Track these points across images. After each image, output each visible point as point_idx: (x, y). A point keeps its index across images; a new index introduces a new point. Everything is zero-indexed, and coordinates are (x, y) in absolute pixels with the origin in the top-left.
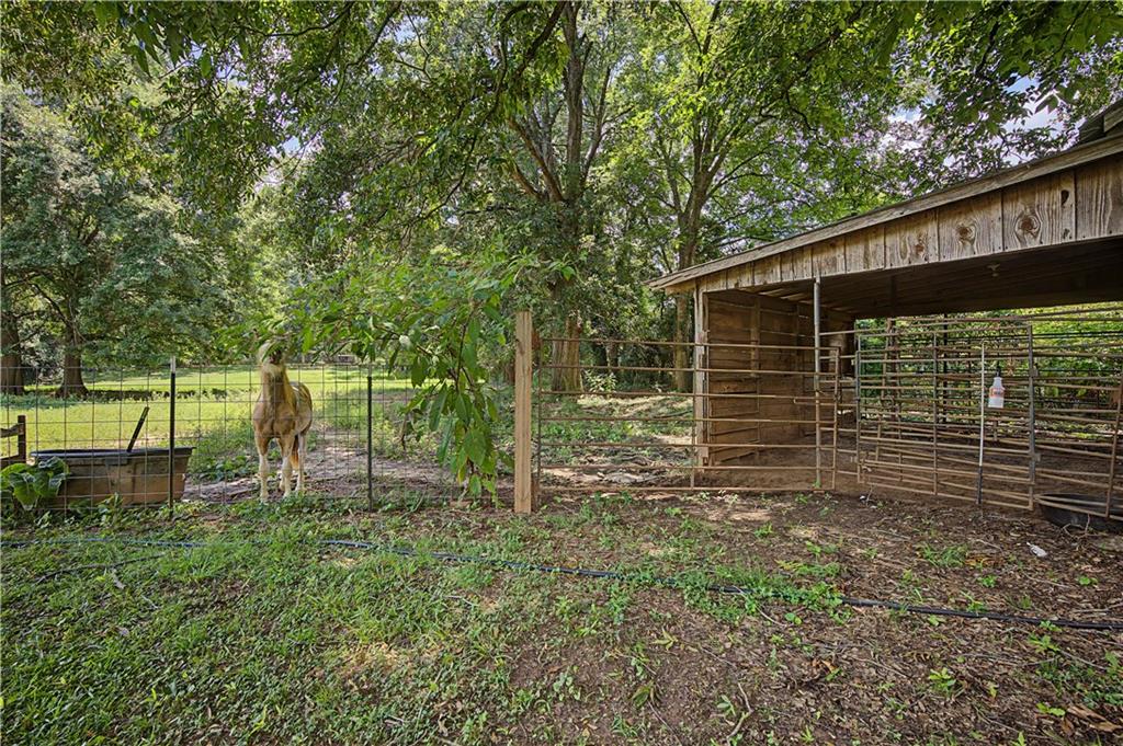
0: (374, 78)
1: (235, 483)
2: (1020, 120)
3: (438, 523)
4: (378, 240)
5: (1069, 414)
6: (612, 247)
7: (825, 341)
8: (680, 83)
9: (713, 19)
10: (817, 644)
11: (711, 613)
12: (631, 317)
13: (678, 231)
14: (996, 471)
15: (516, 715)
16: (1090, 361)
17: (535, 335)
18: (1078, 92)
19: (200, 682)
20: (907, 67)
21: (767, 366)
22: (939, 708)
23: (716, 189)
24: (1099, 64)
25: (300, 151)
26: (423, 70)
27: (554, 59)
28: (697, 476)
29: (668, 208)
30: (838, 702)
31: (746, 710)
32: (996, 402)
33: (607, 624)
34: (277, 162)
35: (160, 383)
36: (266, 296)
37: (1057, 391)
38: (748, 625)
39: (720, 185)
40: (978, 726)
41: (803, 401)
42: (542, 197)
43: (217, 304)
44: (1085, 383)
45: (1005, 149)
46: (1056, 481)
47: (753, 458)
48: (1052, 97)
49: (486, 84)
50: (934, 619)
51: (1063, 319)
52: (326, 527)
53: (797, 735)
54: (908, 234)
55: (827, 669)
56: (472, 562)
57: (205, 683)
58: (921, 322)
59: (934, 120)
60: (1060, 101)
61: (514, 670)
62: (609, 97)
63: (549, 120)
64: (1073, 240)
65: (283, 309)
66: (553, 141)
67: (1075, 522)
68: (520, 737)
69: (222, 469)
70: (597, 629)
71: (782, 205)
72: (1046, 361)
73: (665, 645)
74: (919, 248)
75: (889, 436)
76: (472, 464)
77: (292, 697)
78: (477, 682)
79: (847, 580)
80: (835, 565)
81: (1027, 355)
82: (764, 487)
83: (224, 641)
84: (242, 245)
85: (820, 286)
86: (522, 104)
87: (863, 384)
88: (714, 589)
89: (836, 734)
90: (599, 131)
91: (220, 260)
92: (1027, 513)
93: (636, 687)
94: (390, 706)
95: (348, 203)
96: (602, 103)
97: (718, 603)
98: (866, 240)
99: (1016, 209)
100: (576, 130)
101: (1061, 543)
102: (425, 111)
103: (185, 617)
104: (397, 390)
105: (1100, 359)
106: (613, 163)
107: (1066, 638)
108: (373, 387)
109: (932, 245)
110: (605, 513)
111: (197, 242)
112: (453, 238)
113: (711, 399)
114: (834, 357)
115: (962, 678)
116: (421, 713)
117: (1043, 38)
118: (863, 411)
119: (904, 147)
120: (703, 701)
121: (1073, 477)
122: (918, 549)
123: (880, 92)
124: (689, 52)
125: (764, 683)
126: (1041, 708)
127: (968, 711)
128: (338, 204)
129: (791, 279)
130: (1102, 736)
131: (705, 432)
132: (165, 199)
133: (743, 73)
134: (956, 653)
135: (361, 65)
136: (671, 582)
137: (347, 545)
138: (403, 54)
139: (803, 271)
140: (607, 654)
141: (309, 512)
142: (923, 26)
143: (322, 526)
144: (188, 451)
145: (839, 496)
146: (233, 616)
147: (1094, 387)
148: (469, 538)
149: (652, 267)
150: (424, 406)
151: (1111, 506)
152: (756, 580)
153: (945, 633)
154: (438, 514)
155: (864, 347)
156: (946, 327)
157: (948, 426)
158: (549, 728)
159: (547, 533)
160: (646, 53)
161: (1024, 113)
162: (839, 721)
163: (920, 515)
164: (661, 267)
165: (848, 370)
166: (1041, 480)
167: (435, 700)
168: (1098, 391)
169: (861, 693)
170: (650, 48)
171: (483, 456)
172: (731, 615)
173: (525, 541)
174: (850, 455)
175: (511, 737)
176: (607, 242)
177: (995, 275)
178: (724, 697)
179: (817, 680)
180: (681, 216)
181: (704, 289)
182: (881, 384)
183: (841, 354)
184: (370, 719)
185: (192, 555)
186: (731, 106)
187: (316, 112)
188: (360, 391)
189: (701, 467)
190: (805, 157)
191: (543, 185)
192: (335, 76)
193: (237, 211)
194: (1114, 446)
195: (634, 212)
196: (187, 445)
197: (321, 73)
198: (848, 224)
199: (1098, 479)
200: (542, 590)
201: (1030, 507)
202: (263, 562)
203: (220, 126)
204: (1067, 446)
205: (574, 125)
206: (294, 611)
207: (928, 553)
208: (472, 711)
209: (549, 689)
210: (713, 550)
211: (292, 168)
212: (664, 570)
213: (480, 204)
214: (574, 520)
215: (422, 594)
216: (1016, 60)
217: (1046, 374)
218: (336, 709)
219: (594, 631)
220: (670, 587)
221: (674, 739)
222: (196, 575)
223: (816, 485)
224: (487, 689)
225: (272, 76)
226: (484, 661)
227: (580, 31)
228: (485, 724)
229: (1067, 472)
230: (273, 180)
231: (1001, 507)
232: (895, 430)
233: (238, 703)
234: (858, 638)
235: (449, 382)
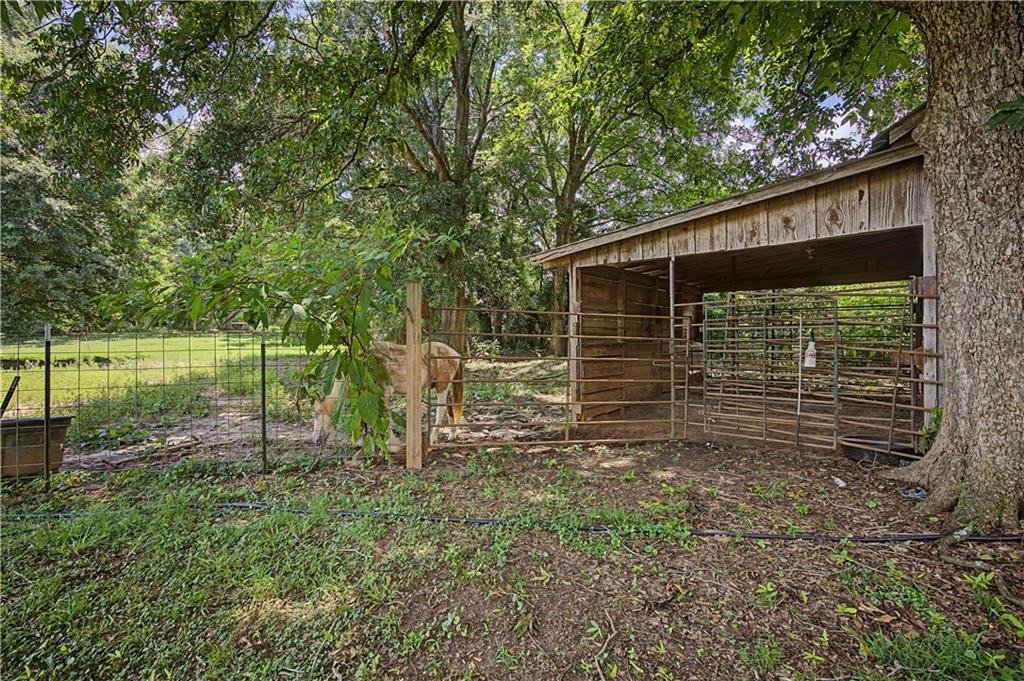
0: (266, 52)
1: (121, 452)
2: (829, 131)
3: (332, 482)
4: (272, 211)
5: (863, 371)
6: (497, 225)
7: (678, 312)
8: (557, 78)
9: (586, 24)
10: (670, 570)
11: (583, 549)
12: (513, 289)
13: (555, 213)
14: (810, 419)
15: (407, 655)
16: (878, 329)
17: (425, 304)
18: (871, 111)
19: (81, 654)
20: (745, 80)
21: (631, 333)
22: (764, 615)
23: (588, 176)
24: (887, 89)
25: (189, 120)
26: (316, 49)
27: (443, 48)
28: (572, 431)
29: (546, 191)
30: (686, 618)
31: (611, 632)
32: (810, 362)
33: (491, 566)
34: (163, 129)
35: (33, 351)
36: (154, 263)
37: (855, 353)
38: (614, 559)
39: (591, 173)
40: (794, 627)
41: (661, 363)
42: (432, 176)
43: (99, 271)
44: (875, 346)
45: (818, 154)
46: (854, 425)
47: (619, 414)
48: (853, 113)
49: (377, 66)
50: (761, 543)
51: (860, 295)
52: (219, 490)
53: (653, 649)
54: (744, 221)
55: (678, 591)
56: (366, 516)
57: (86, 654)
58: (756, 296)
59: (765, 126)
60: (859, 117)
61: (405, 614)
62: (494, 87)
63: (439, 105)
64: (867, 231)
65: (172, 277)
66: (443, 125)
67: (866, 458)
68: (411, 675)
69: (105, 438)
70: (482, 571)
71: (644, 193)
72: (848, 329)
73: (542, 581)
74: (753, 234)
75: (730, 392)
76: (366, 425)
77: (183, 659)
78: (370, 628)
79: (694, 514)
80: (685, 503)
81: (832, 324)
82: (628, 438)
83: (107, 611)
84: (126, 211)
85: (675, 263)
86: (412, 89)
87: (710, 348)
88: (586, 529)
89: (684, 645)
90: (485, 118)
91: (101, 225)
92: (832, 452)
93: (517, 620)
94: (285, 658)
95: (240, 174)
96: (488, 92)
97: (588, 542)
98: (712, 226)
99: (825, 204)
100: (463, 116)
101: (856, 475)
102: (318, 89)
103: (64, 590)
104: (293, 356)
105: (885, 327)
106: (498, 147)
107: (859, 551)
108: (266, 354)
109: (763, 230)
110: (489, 466)
111: (74, 207)
112: (347, 212)
113: (583, 362)
114: (686, 325)
115: (782, 589)
116: (316, 662)
117: (847, 64)
118: (709, 370)
119: (743, 148)
120: (575, 627)
121: (866, 421)
122: (751, 486)
123: (724, 101)
124: (565, 52)
125: (627, 607)
126: (841, 608)
127: (786, 615)
128: (229, 175)
129: (650, 258)
130: (882, 626)
131: (578, 391)
132: (36, 161)
133: (611, 74)
134: (778, 570)
135: (252, 38)
136: (549, 525)
137: (241, 507)
138: (296, 31)
139: (661, 251)
140: (491, 593)
141: (202, 477)
142: (757, 46)
143: (215, 490)
144: (66, 420)
145: (689, 444)
146: (117, 585)
147: (881, 350)
148: (363, 494)
149: (532, 244)
150: (318, 371)
151: (892, 444)
152: (621, 519)
153: (770, 553)
154: (333, 473)
155: (710, 317)
156: (773, 300)
157: (775, 382)
158: (438, 665)
159: (436, 486)
160: (528, 49)
161: (832, 125)
162: (687, 634)
163: (753, 457)
164: (540, 244)
165: (697, 336)
166: (843, 426)
167: (330, 649)
168: (884, 353)
169: (704, 609)
170: (531, 45)
171: (376, 418)
172: (599, 551)
173: (416, 494)
174: (698, 408)
175: (402, 675)
176: (492, 220)
177: (811, 257)
178: (593, 622)
179: (670, 601)
180: (558, 199)
181: (577, 265)
182: (722, 348)
183: (692, 322)
184: (264, 672)
185: (71, 524)
186: (602, 103)
187: (205, 81)
188: (254, 358)
189: (575, 424)
190: (663, 152)
191: (433, 165)
192: (224, 48)
193: (120, 176)
194: (894, 396)
195: (516, 194)
196: (66, 414)
197: (210, 43)
198: (697, 211)
199: (883, 423)
200: (432, 538)
201: (834, 447)
202: (150, 529)
203: (99, 89)
204: (861, 397)
205: (462, 111)
206: (184, 575)
207: (758, 488)
208: (365, 655)
209: (438, 628)
210: (584, 495)
211: (180, 136)
212: (542, 515)
213: (372, 181)
214: (462, 473)
215: (316, 550)
216: (826, 81)
217: (847, 339)
218: (228, 667)
219: (480, 573)
220: (547, 530)
221: (550, 664)
222: (76, 546)
223: (671, 435)
224: (380, 634)
225: (156, 42)
226: (377, 608)
227: (468, 24)
228: (378, 666)
229: (861, 418)
230: (159, 147)
231: (813, 448)
232: (734, 387)
233: (124, 671)
234: (703, 563)
235: (343, 348)
